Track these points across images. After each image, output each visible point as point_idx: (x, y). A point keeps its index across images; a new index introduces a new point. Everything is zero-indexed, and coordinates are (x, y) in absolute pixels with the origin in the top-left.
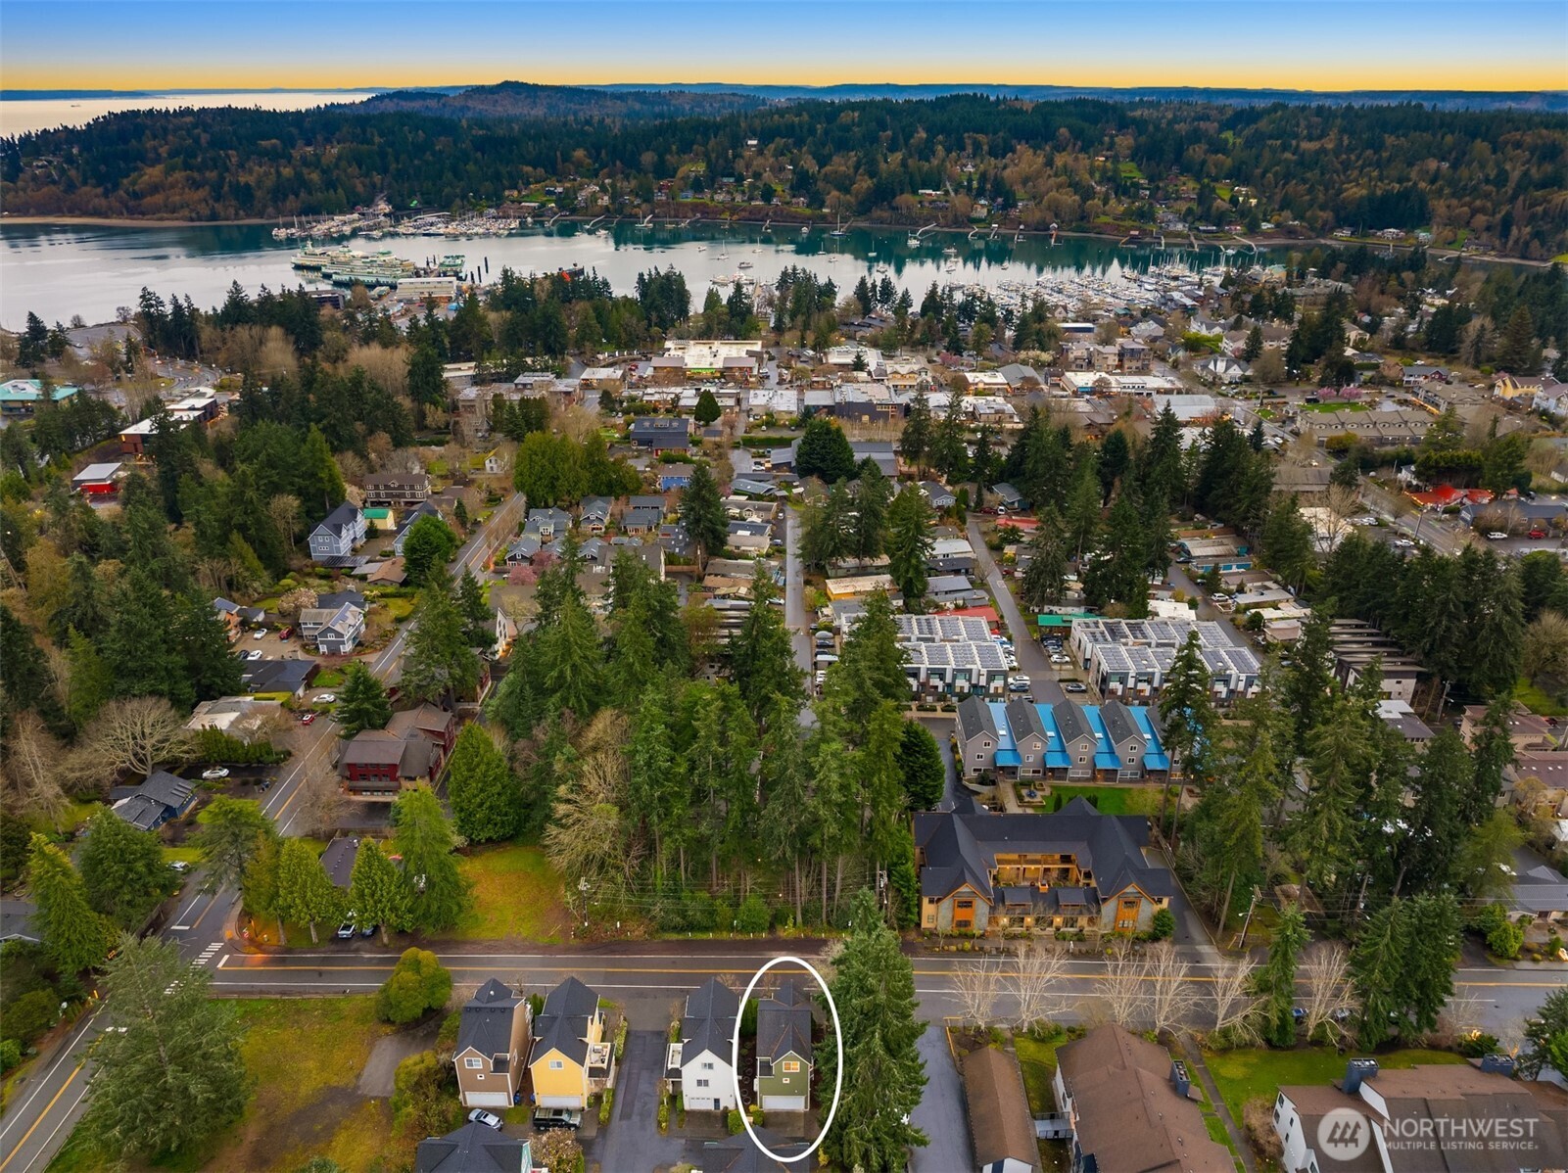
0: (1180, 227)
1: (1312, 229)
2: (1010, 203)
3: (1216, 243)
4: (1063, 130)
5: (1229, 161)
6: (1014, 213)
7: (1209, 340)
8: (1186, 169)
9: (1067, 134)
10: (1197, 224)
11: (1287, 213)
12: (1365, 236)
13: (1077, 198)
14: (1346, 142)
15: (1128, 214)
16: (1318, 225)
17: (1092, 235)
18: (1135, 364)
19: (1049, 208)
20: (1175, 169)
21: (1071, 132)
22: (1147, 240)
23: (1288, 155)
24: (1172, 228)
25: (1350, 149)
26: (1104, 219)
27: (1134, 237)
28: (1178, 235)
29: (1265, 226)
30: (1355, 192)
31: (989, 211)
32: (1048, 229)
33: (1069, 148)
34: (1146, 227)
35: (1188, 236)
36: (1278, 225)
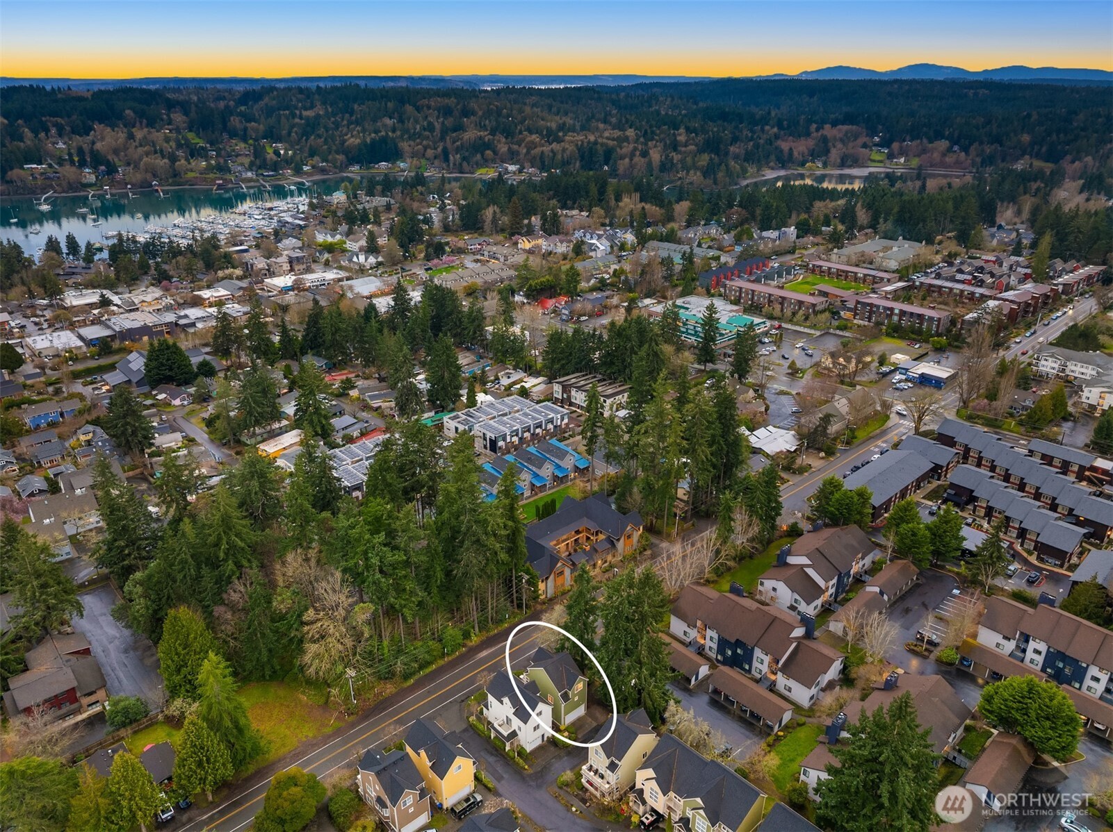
0: (249, 174)
1: (335, 167)
2: (112, 170)
3: (280, 183)
4: (128, 112)
5: (262, 127)
6: (119, 176)
7: (336, 244)
8: (233, 134)
9: (132, 114)
10: (260, 172)
11: (316, 158)
12: (368, 168)
13: (166, 161)
14: (330, 110)
15: (209, 169)
16: (338, 164)
17: (187, 187)
18: (302, 267)
19: (146, 171)
20: (225, 136)
21: (135, 112)
22: (230, 186)
23: (297, 120)
24: (244, 176)
25: (334, 115)
26: (190, 175)
27: (219, 185)
28: (250, 180)
29: (306, 168)
30: (353, 141)
31: (97, 177)
32: (151, 186)
33: (138, 124)
34: (225, 177)
35: (258, 181)
36: (313, 167)
